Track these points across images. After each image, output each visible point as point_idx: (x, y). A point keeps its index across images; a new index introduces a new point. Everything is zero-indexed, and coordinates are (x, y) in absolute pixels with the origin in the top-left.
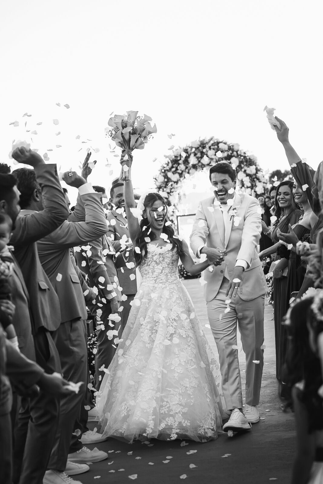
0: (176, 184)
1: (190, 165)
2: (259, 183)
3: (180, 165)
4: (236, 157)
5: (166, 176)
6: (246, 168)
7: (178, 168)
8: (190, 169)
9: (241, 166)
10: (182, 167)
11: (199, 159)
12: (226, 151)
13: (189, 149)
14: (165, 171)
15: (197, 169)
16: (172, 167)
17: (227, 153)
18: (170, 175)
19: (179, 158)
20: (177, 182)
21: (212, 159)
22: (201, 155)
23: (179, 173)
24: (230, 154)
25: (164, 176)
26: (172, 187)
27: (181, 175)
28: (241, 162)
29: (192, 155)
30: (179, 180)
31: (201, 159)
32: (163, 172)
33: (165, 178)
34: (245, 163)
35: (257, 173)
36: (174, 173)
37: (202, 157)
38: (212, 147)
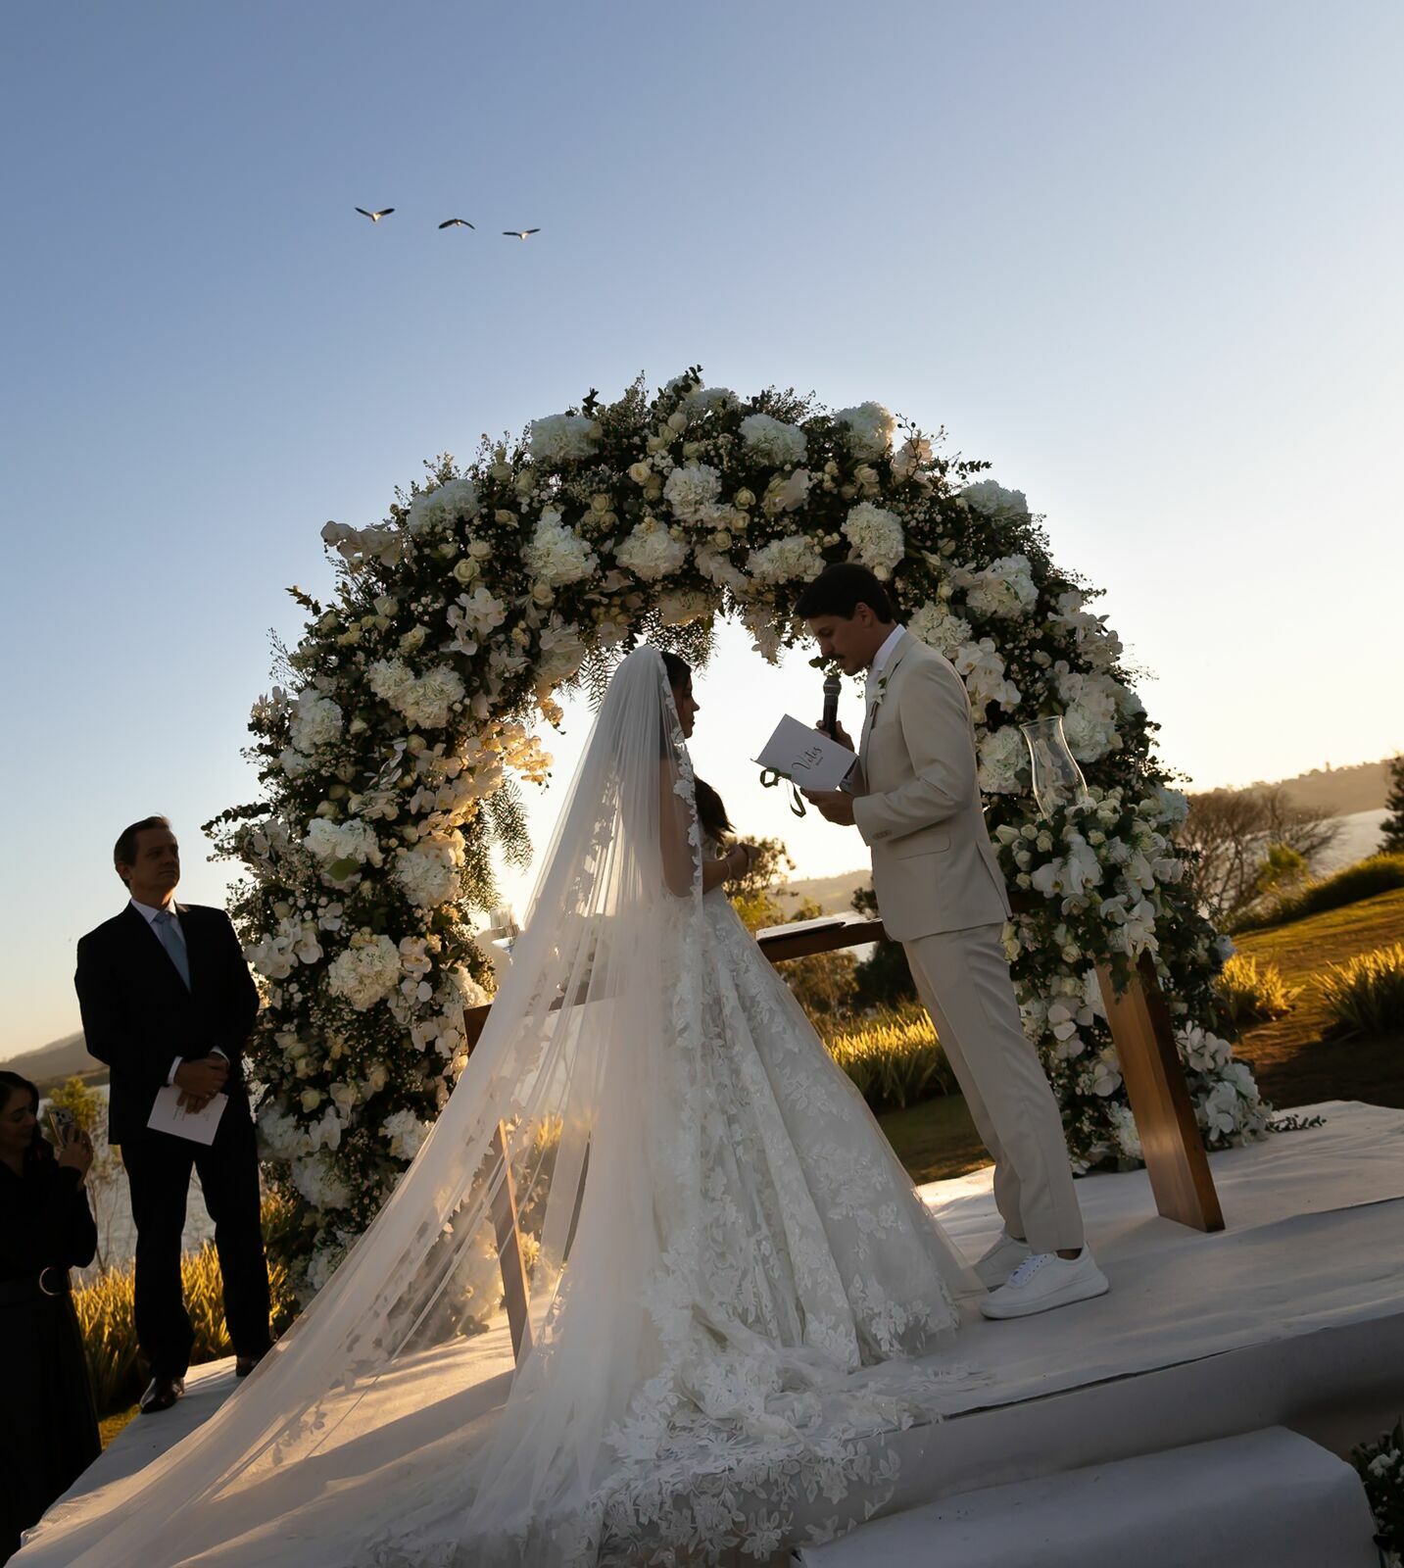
0: (440, 748)
1: (542, 593)
2: (1078, 678)
3: (463, 599)
4: (879, 506)
5: (356, 698)
6: (963, 575)
7: (453, 618)
8: (545, 623)
9: (923, 561)
10: (483, 608)
11: (605, 542)
12: (797, 465)
13: (523, 481)
14: (347, 654)
15: (595, 622)
16: (405, 620)
17: (810, 479)
18: (386, 678)
19: (448, 550)
20: (446, 738)
21: (701, 533)
22: (618, 511)
23: (459, 661)
24: (828, 484)
25: (337, 697)
26: (408, 780)
27: (473, 671)
28: (917, 538)
29: (551, 517)
30: (466, 711)
31: (618, 543)
32: (330, 673)
33: (347, 718)
34: (948, 546)
35: (1043, 607)
36: (417, 666)
37: (622, 530)
38: (690, 448)
